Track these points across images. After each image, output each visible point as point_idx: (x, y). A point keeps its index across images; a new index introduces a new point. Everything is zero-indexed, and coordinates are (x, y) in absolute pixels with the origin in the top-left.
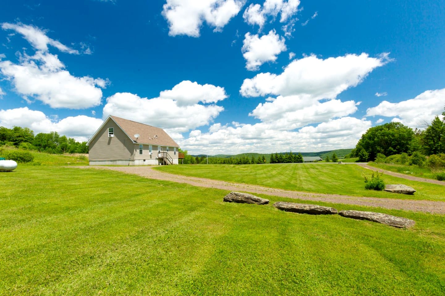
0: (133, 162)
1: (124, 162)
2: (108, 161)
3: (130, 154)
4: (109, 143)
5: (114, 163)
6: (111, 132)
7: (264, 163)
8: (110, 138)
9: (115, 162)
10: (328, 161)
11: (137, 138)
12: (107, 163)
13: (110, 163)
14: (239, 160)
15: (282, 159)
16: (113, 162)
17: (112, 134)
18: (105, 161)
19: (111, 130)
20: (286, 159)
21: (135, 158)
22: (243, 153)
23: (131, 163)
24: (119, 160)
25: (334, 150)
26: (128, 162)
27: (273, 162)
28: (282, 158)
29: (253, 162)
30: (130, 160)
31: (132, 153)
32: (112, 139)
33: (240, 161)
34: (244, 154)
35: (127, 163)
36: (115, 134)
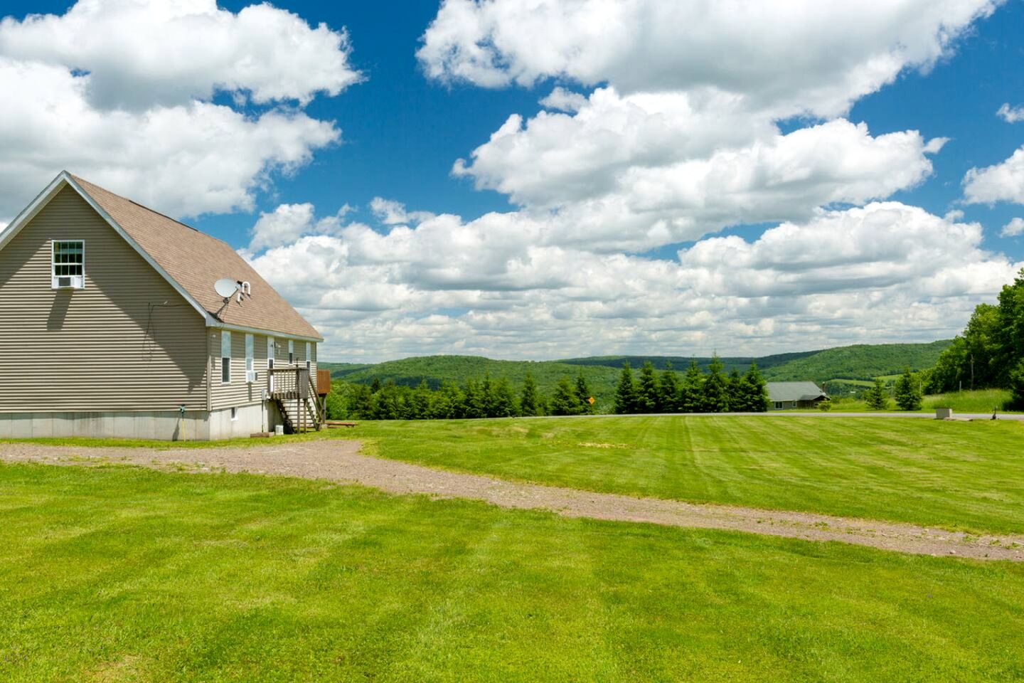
0: (201, 422)
1: (150, 421)
2: (53, 415)
3: (184, 381)
4: (56, 321)
5: (90, 427)
6: (69, 262)
7: (585, 412)
8: (65, 294)
9: (91, 422)
10: (878, 404)
11: (226, 300)
12: (42, 427)
13: (63, 427)
14: (461, 396)
15: (670, 391)
16: (77, 422)
17: (78, 271)
18: (31, 416)
19: (68, 252)
20: (695, 391)
21: (214, 402)
22: (412, 355)
23: (188, 428)
24: (116, 413)
25: (825, 347)
26: (172, 422)
27: (629, 404)
28: (674, 390)
29: (528, 407)
30: (183, 414)
31: (196, 375)
32: (74, 300)
33: (467, 402)
34: (417, 360)
35: (165, 426)
36: (89, 274)
